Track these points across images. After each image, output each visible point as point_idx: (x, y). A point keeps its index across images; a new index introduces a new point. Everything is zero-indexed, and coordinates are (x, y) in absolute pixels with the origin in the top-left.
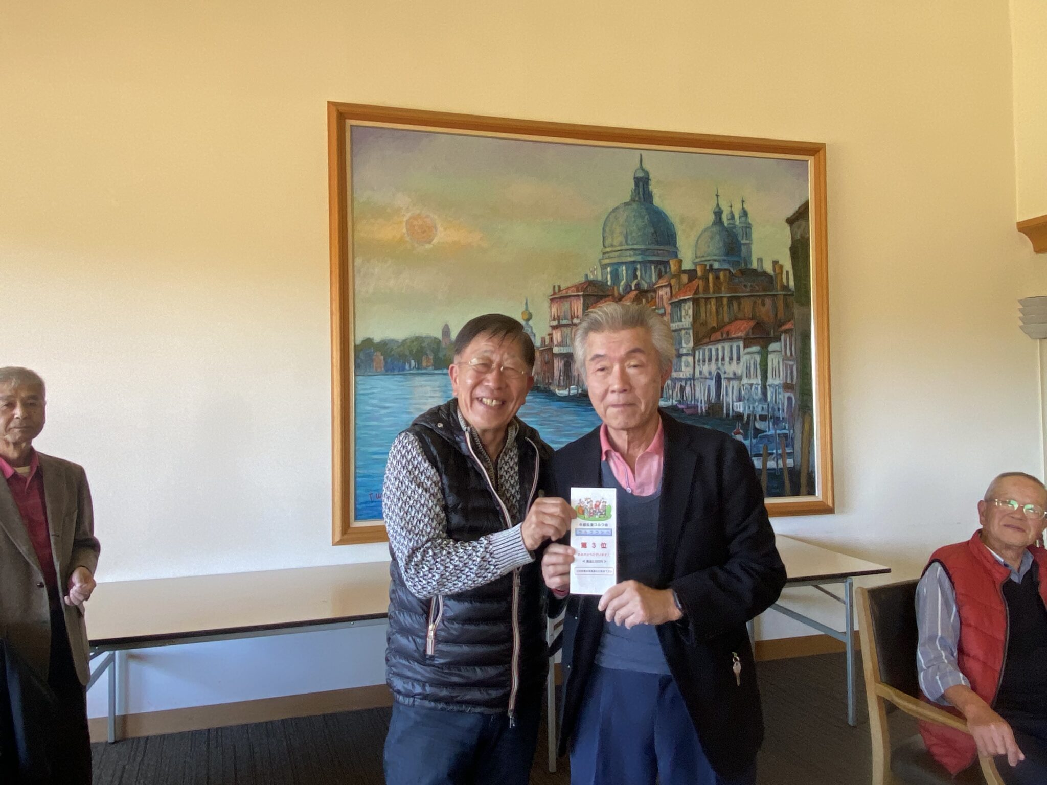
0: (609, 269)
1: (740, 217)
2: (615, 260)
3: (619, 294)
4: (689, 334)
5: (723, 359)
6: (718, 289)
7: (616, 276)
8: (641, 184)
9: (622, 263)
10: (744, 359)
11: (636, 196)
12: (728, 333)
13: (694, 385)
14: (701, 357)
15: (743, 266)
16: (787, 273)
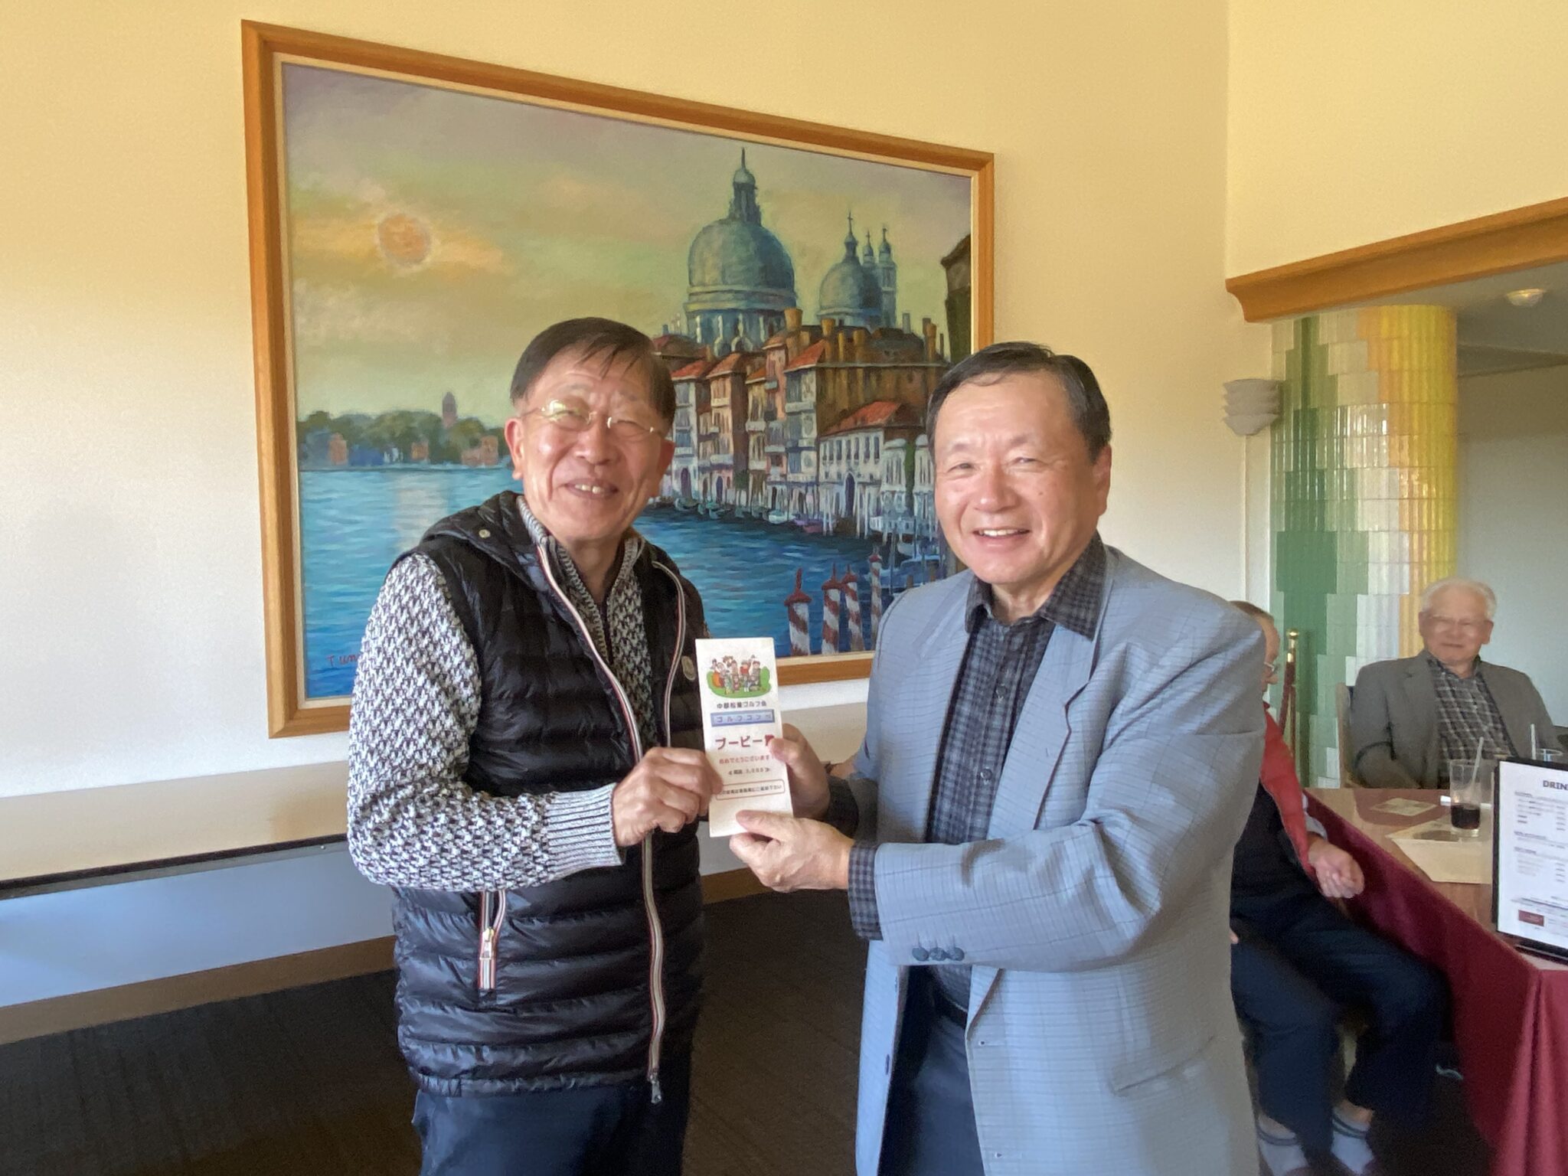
0: (698, 319)
1: (881, 252)
2: (709, 306)
3: (714, 357)
4: (811, 419)
5: (857, 456)
6: (850, 355)
7: (708, 330)
8: (743, 194)
9: (717, 311)
10: (885, 455)
11: (736, 210)
12: (863, 419)
13: (818, 492)
14: (828, 454)
15: (883, 325)
16: (942, 336)
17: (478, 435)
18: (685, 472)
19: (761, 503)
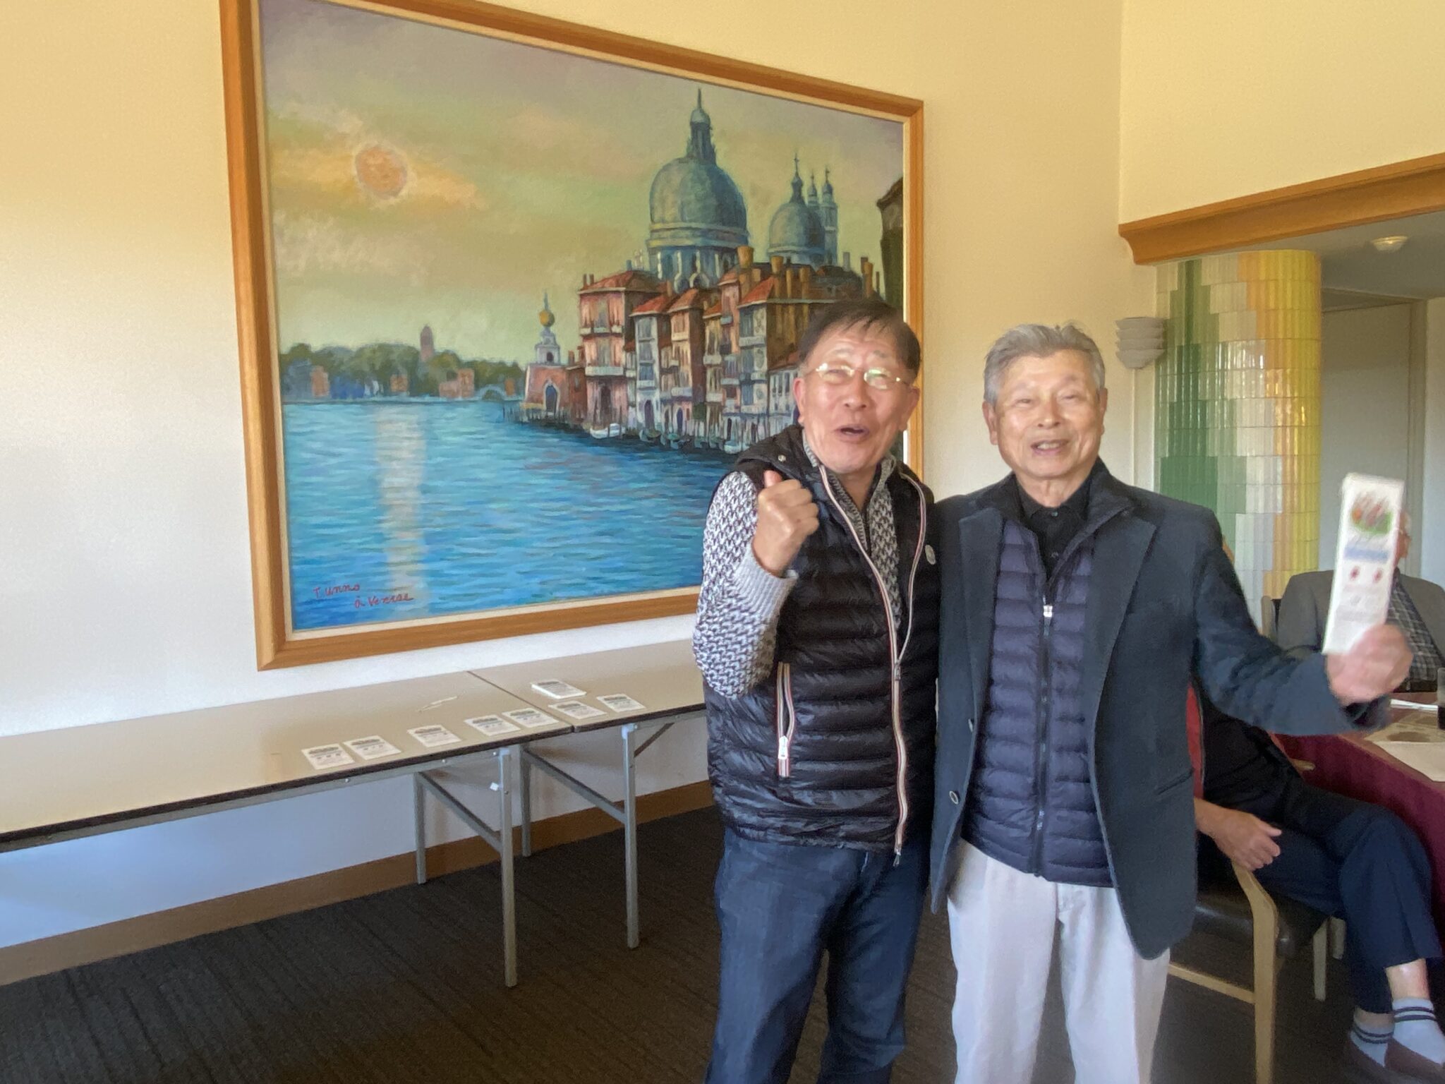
0: (659, 256)
1: (824, 193)
2: (669, 242)
3: (673, 292)
4: (762, 353)
6: (797, 292)
7: (668, 266)
8: (700, 133)
9: (677, 248)
11: (693, 149)
13: (769, 424)
14: (777, 386)
15: (826, 262)
16: (878, 274)
17: (454, 368)
18: (649, 403)
19: (717, 434)
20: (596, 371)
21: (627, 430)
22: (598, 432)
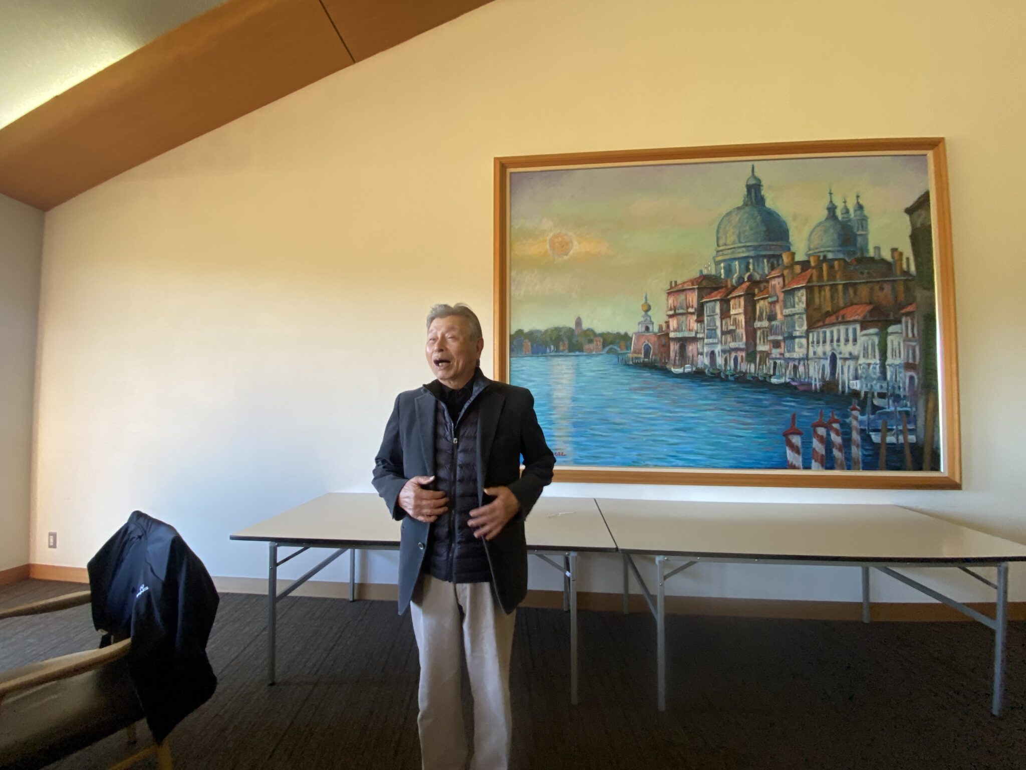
0: (722, 265)
1: (855, 211)
2: (730, 256)
3: (732, 286)
4: (802, 318)
5: (838, 341)
6: (832, 276)
7: (729, 271)
8: (753, 190)
9: (735, 259)
10: (861, 340)
11: (748, 200)
12: (843, 317)
13: (808, 365)
14: (815, 340)
15: (859, 255)
16: (908, 259)
17: (592, 337)
18: (713, 353)
19: (765, 371)
20: (676, 335)
21: (696, 369)
22: (677, 370)
